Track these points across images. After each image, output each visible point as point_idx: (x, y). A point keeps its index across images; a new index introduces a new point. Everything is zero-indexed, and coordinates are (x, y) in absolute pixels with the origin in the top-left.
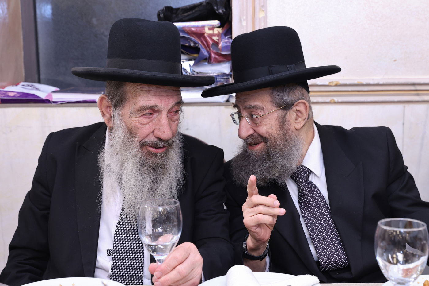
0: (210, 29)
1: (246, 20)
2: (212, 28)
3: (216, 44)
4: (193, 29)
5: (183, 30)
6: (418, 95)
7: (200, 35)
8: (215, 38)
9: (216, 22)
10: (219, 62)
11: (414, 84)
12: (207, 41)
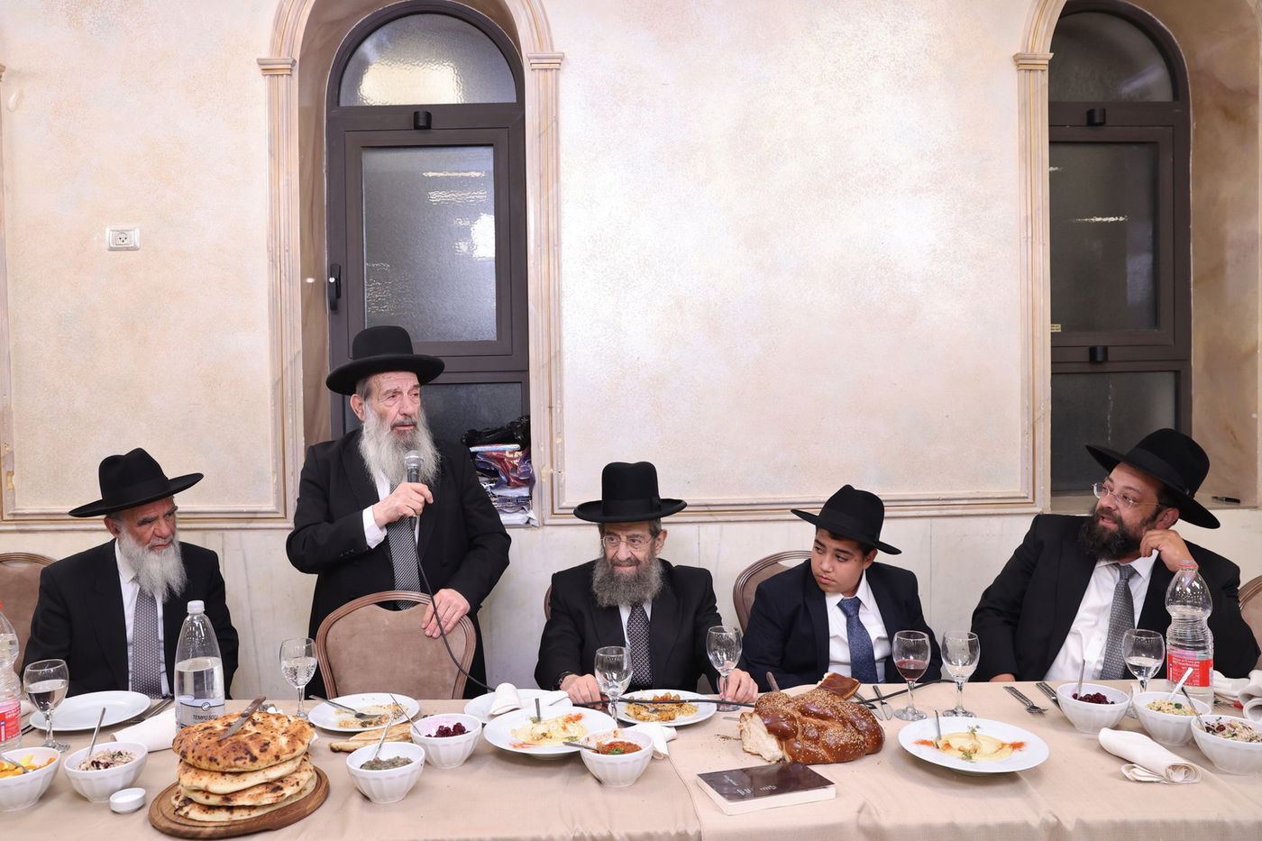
0: (510, 453)
1: (544, 446)
2: (513, 452)
3: (515, 468)
4: (494, 454)
5: (483, 454)
6: (711, 515)
7: (500, 459)
8: (516, 462)
9: (517, 446)
10: (517, 486)
11: (707, 505)
12: (506, 466)
